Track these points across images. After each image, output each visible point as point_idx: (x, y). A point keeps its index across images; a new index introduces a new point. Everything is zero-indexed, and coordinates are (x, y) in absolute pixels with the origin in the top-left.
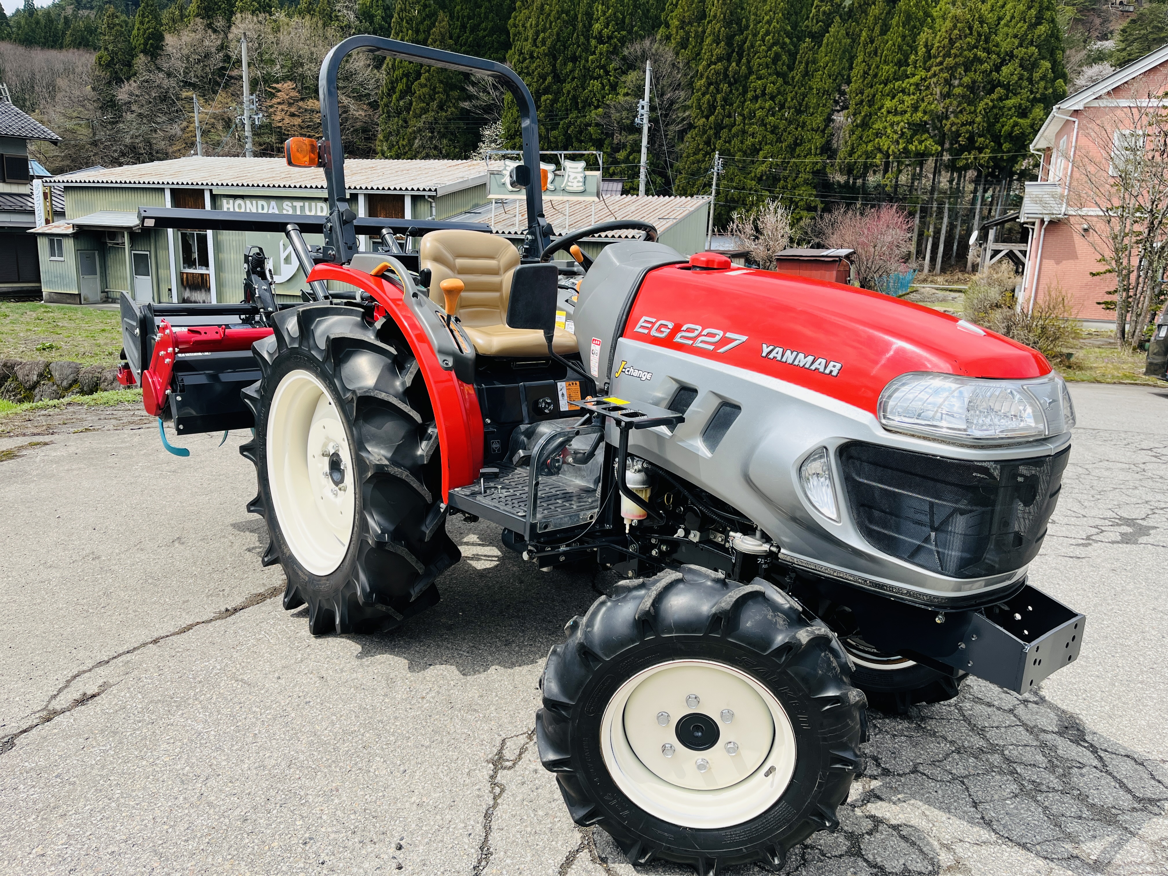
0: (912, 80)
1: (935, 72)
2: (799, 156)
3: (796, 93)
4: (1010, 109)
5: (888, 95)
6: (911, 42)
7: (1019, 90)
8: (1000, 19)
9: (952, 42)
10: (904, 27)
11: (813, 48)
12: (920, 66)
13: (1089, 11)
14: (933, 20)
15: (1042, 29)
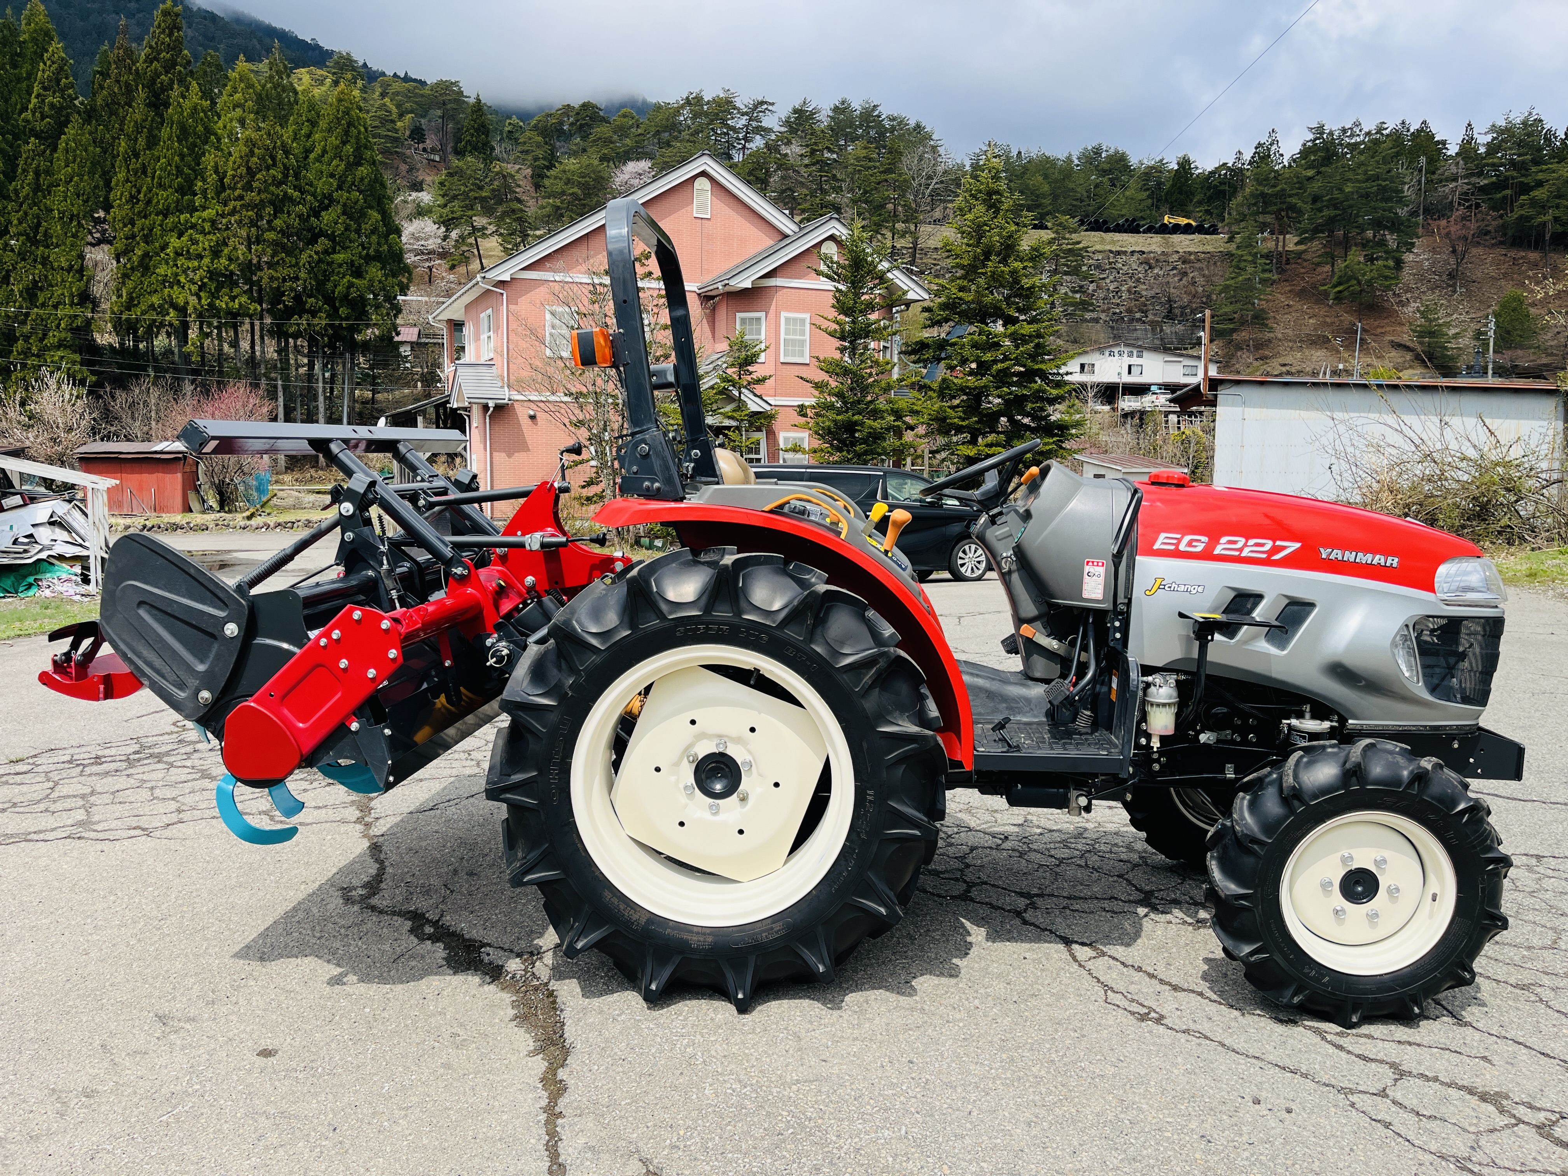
0: (205, 214)
1: (235, 208)
2: (43, 305)
3: (26, 214)
4: (340, 266)
5: (172, 230)
6: (193, 163)
7: (348, 244)
8: (308, 151)
9: (251, 173)
10: (179, 141)
11: (44, 152)
12: (213, 198)
13: (391, 153)
14: (219, 140)
15: (363, 171)
